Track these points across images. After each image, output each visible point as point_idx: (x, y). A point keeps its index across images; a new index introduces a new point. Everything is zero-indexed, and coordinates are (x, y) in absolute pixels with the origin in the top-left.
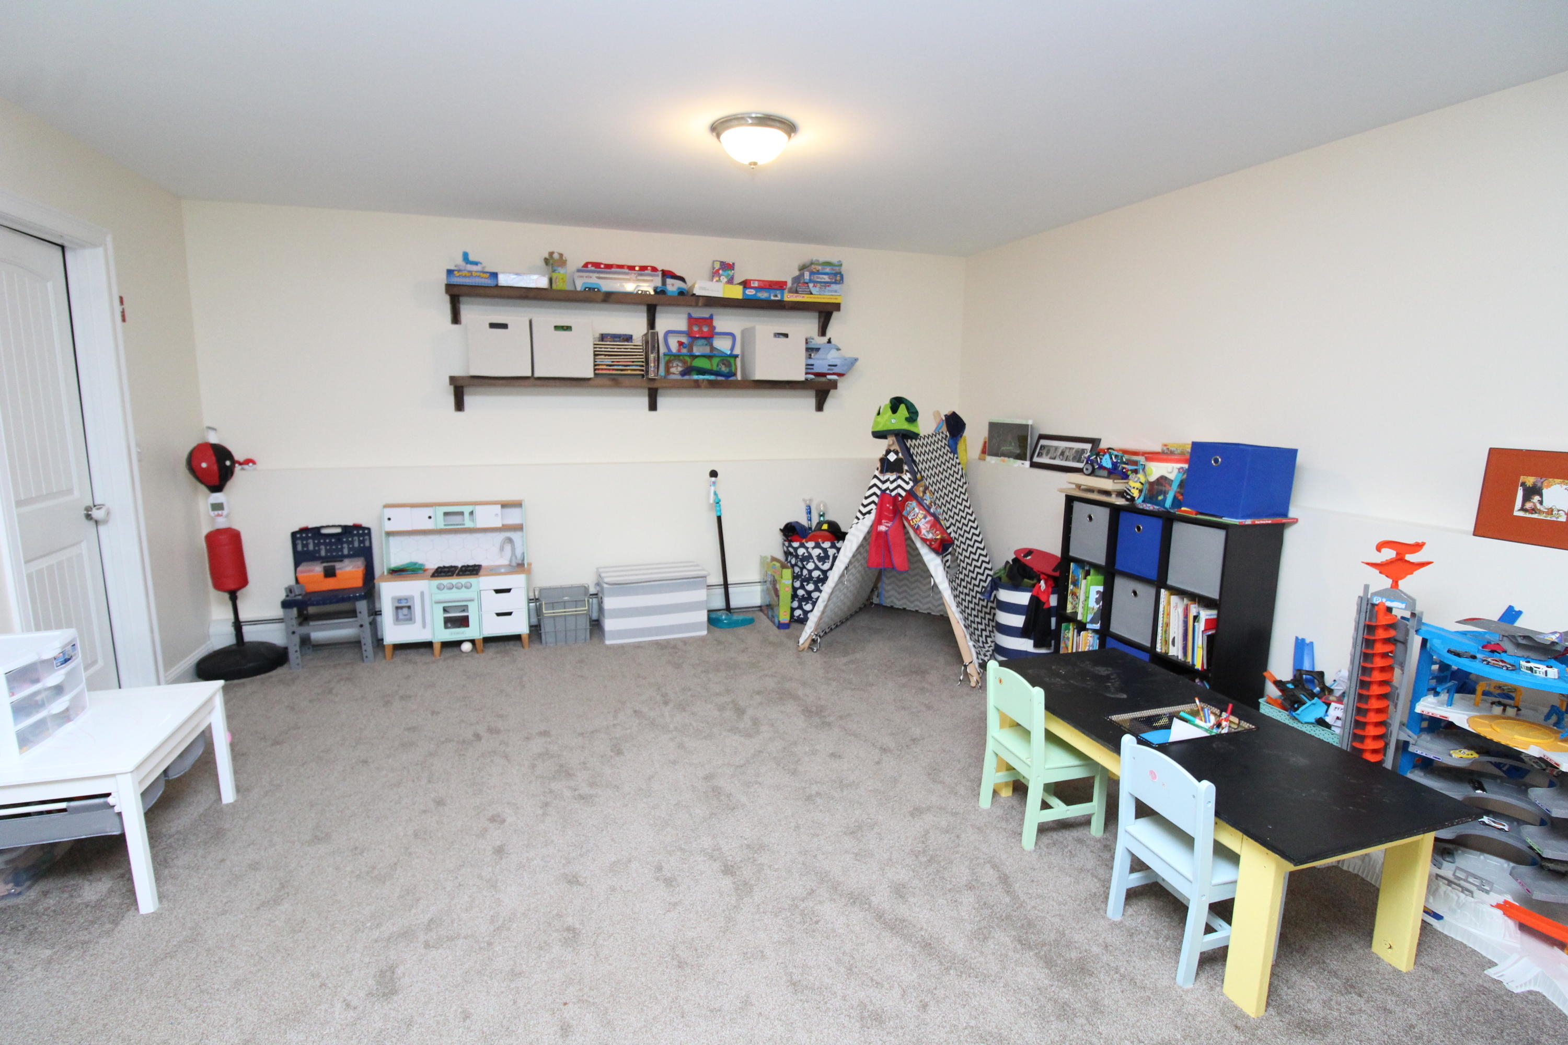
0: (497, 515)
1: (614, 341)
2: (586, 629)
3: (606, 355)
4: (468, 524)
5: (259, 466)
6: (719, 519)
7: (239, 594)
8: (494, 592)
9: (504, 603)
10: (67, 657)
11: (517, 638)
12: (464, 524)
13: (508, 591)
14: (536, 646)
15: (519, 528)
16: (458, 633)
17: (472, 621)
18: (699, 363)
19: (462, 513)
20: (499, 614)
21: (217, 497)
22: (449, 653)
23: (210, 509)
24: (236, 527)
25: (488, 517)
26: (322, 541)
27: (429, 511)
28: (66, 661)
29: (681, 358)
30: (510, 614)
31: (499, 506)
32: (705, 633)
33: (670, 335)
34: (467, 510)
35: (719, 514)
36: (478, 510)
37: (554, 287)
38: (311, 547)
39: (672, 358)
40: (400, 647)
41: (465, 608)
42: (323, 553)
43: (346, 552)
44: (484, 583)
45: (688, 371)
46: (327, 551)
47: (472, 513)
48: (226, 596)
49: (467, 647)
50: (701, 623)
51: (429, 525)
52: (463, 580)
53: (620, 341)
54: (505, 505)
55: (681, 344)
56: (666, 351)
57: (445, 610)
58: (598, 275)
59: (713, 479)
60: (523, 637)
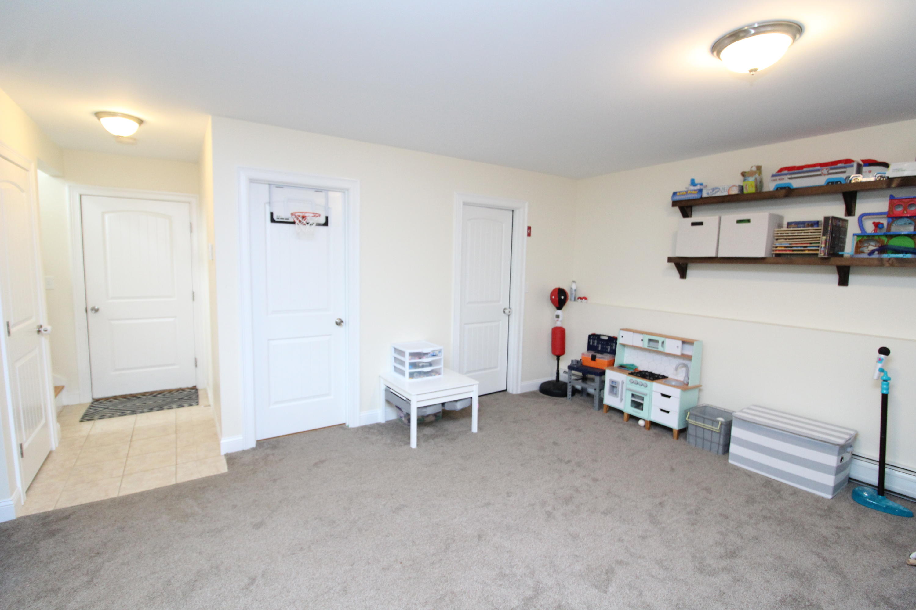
0: (678, 347)
1: (798, 227)
2: (719, 444)
3: (786, 239)
4: (660, 349)
5: (590, 300)
6: (885, 398)
7: (561, 358)
8: (660, 395)
9: (665, 403)
10: (435, 354)
11: (670, 430)
12: (657, 348)
13: (669, 397)
14: (682, 440)
15: (689, 358)
16: (636, 412)
17: (645, 407)
18: (895, 242)
19: (657, 341)
20: (662, 410)
21: (559, 312)
22: (631, 422)
23: (555, 317)
24: (564, 327)
25: (673, 347)
26: (600, 342)
27: (641, 337)
28: (434, 356)
29: (876, 238)
30: (668, 412)
31: (679, 343)
32: (829, 497)
33: (865, 217)
34: (661, 340)
35: (885, 392)
36: (668, 342)
37: (745, 192)
38: (596, 344)
39: (865, 238)
40: (611, 409)
41: (642, 399)
42: (600, 348)
43: (609, 350)
44: (656, 387)
45: (883, 249)
46: (601, 348)
47: (663, 343)
48: (556, 357)
49: (641, 423)
50: (828, 486)
51: (639, 344)
52: (644, 381)
53: (804, 227)
54: (684, 342)
55: (877, 225)
56: (858, 231)
57: (633, 395)
58: (789, 176)
59: (882, 356)
60: (674, 431)
